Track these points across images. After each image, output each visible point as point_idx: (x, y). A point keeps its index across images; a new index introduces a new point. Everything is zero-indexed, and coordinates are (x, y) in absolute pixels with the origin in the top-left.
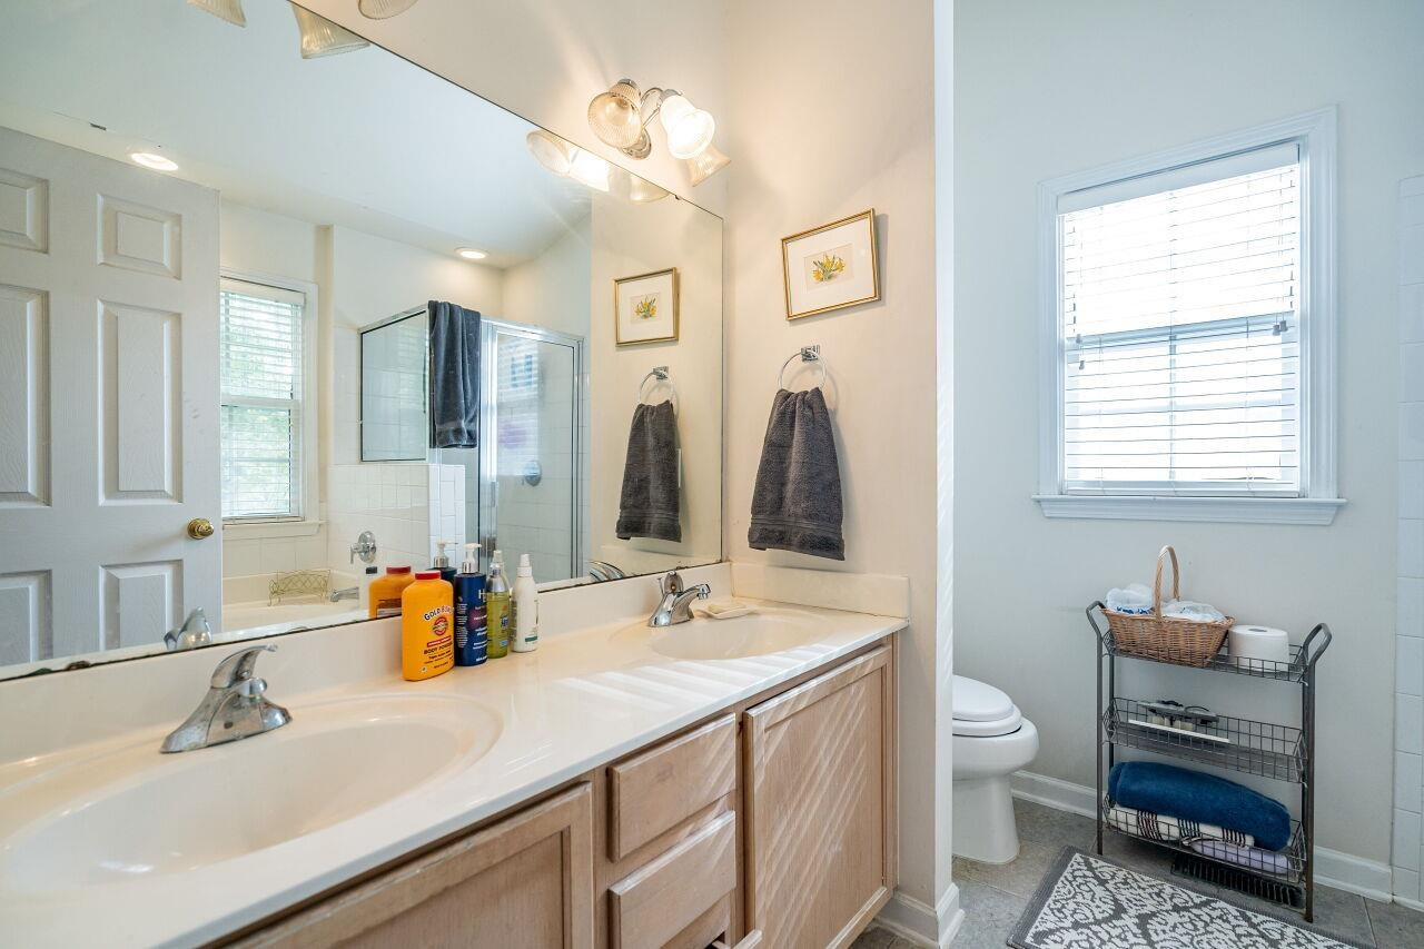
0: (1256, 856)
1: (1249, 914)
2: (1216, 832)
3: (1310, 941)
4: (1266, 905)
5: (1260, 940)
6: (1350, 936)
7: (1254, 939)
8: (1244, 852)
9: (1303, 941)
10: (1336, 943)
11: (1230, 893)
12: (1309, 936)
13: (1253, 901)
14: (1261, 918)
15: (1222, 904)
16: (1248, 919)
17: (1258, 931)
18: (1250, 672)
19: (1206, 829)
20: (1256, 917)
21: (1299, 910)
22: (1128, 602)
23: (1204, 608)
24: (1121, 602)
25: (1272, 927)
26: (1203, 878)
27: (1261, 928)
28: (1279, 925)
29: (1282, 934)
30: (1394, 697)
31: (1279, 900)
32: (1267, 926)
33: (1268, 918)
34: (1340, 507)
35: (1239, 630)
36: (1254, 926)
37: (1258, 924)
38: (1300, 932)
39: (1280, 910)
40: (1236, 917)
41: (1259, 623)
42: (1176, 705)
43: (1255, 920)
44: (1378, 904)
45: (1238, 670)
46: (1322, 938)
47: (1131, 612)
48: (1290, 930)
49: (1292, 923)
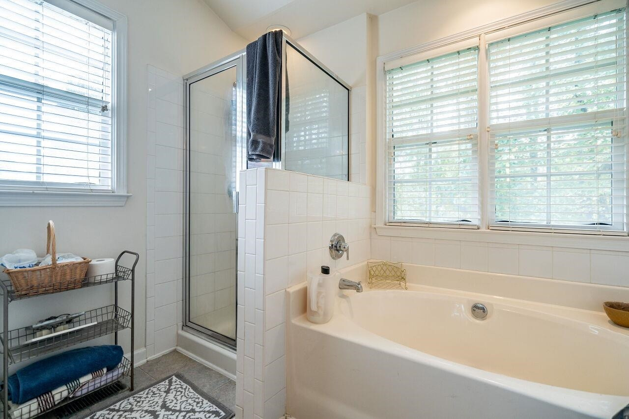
0: (110, 376)
1: (112, 407)
2: (89, 377)
3: (140, 397)
4: (113, 398)
5: (126, 414)
6: (148, 383)
7: (124, 415)
8: (104, 378)
9: (138, 400)
10: (148, 390)
11: (95, 406)
12: (139, 396)
13: (108, 401)
14: (118, 404)
15: (98, 414)
16: (114, 410)
17: (121, 411)
18: (100, 283)
19: (83, 380)
20: (115, 406)
21: (126, 389)
22: (20, 262)
23: (68, 255)
24: (16, 262)
25: (124, 404)
26: (78, 410)
27: (121, 409)
28: (126, 401)
29: (130, 404)
30: (146, 276)
31: (116, 392)
32: (122, 406)
33: (120, 402)
34: (128, 197)
35: (94, 262)
36: (118, 411)
37: (119, 408)
38: (135, 397)
39: (120, 395)
40: (109, 414)
41: (101, 257)
42: (55, 318)
43: (117, 408)
44: (144, 365)
45: (94, 284)
46: (142, 393)
47: (24, 267)
48: (131, 400)
49: (129, 396)
